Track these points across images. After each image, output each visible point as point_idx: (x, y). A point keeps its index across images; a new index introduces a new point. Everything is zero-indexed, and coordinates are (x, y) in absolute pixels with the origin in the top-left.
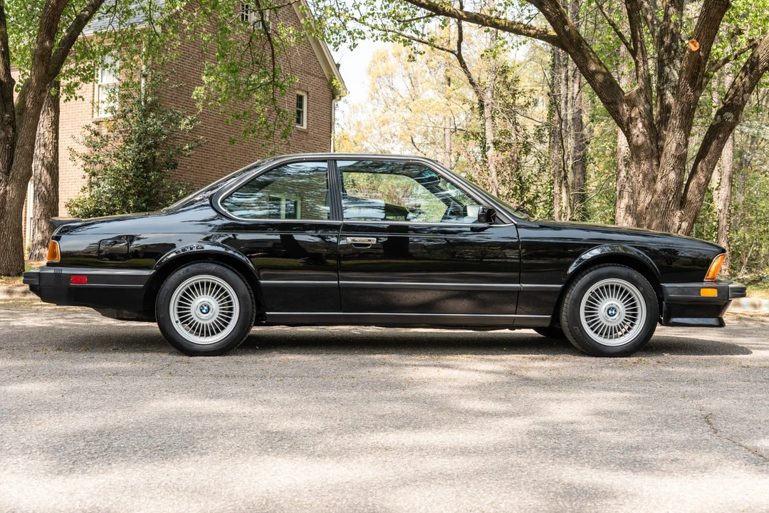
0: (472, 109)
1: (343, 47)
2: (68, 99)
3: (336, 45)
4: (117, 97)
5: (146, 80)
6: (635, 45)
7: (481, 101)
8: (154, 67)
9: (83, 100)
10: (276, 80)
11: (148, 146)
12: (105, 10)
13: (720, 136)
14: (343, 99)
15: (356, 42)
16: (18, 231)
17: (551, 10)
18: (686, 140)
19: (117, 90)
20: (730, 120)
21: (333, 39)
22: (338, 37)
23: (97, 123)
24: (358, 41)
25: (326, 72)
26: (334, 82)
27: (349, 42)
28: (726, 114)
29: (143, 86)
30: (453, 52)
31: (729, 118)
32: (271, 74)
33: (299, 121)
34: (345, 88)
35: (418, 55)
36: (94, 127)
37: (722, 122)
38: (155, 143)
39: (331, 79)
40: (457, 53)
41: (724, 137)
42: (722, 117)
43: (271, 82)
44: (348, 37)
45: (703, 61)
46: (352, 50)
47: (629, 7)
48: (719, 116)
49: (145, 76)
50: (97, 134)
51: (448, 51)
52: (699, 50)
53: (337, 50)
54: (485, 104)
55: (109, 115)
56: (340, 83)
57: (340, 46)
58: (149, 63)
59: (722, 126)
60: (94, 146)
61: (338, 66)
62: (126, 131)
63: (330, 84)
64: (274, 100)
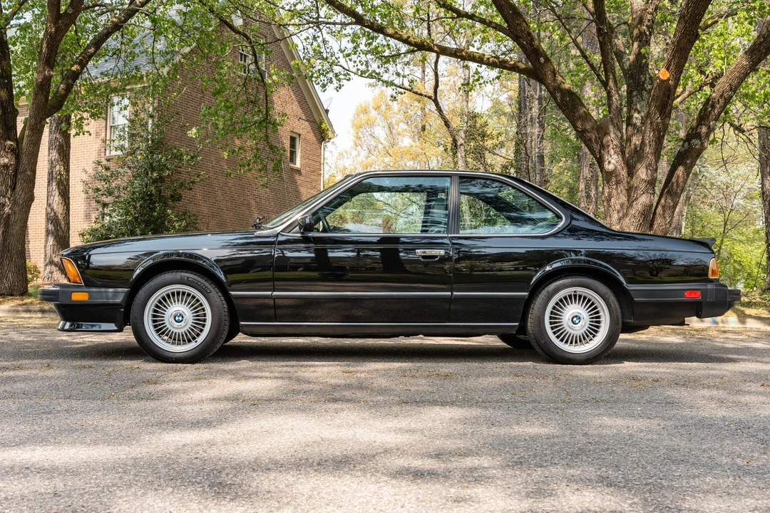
0: (446, 150)
1: (330, 87)
2: (77, 134)
3: (324, 86)
4: (126, 136)
5: (153, 121)
6: (607, 76)
7: (455, 141)
8: (160, 109)
9: (90, 135)
10: (269, 118)
11: (153, 180)
12: (111, 53)
13: (688, 162)
14: (331, 141)
15: (341, 83)
16: (21, 253)
17: (527, 43)
18: (656, 165)
19: (127, 129)
20: (697, 147)
21: (321, 81)
22: (326, 79)
23: (108, 160)
24: (344, 82)
25: (316, 117)
26: (323, 126)
27: (335, 83)
28: (693, 141)
29: (150, 126)
30: (430, 98)
31: (696, 145)
32: (264, 113)
33: (292, 160)
34: (333, 132)
35: (399, 95)
36: (105, 162)
37: (689, 148)
38: (161, 177)
39: (321, 123)
40: (433, 98)
41: (692, 163)
42: (689, 144)
43: (264, 121)
44: (334, 79)
45: (673, 90)
46: (338, 91)
47: (601, 40)
48: (687, 143)
49: (152, 116)
50: (107, 169)
51: (426, 96)
52: (669, 79)
53: (324, 91)
54: (459, 144)
55: (119, 153)
56: (328, 127)
57: (327, 87)
58: (156, 105)
59: (689, 152)
60: (104, 180)
61: (327, 111)
62: (135, 167)
63: (320, 127)
64: (267, 136)
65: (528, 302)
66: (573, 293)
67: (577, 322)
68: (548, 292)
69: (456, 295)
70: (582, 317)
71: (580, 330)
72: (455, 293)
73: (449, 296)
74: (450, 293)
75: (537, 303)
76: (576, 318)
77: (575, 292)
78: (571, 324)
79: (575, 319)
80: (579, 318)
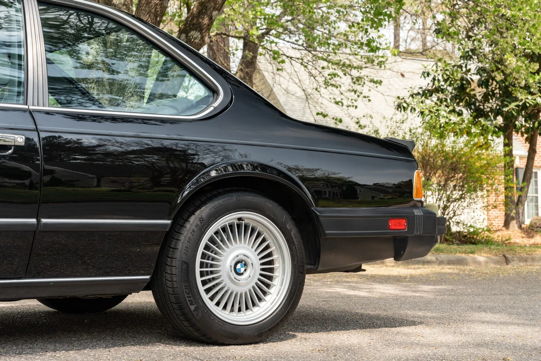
65: (169, 237)
66: (236, 222)
67: (242, 270)
68: (201, 220)
69: (46, 224)
70: (249, 261)
71: (247, 284)
72: (44, 221)
73: (31, 225)
74: (34, 221)
75: (182, 238)
76: (241, 263)
77: (240, 219)
78: (233, 275)
79: (239, 266)
80: (245, 265)
